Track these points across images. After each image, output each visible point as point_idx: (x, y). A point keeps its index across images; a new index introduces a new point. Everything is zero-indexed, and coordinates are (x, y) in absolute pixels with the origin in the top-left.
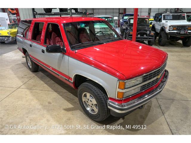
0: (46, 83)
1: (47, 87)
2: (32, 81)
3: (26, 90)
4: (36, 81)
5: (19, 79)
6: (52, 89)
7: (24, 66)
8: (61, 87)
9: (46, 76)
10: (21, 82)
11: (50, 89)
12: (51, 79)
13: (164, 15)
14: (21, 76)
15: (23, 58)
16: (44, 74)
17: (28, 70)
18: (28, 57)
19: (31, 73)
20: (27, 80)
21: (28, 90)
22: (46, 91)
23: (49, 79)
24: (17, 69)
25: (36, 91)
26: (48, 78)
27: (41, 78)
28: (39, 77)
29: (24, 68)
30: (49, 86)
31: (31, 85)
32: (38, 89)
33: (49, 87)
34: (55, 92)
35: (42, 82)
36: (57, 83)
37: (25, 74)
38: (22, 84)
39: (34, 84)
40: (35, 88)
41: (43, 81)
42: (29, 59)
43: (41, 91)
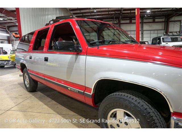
0: (45, 104)
1: (48, 109)
2: (28, 102)
3: (18, 112)
4: (33, 101)
5: (11, 99)
6: (55, 111)
7: (20, 86)
8: (66, 108)
9: (46, 97)
10: (14, 103)
11: (51, 111)
12: (53, 99)
13: (162, 38)
14: (15, 96)
15: (20, 76)
16: (43, 94)
17: (24, 90)
18: (26, 75)
19: (28, 93)
20: (21, 100)
21: (21, 113)
22: (47, 114)
23: (50, 99)
24: (12, 89)
25: (32, 113)
26: (48, 98)
27: (40, 99)
28: (37, 98)
29: (20, 88)
30: (50, 107)
31: (26, 106)
32: (36, 111)
33: (50, 109)
34: (58, 115)
35: (41, 103)
36: (59, 103)
37: (20, 94)
38: (14, 105)
39: (30, 105)
40: (30, 110)
41: (41, 101)
42: (27, 77)
43: (39, 114)
